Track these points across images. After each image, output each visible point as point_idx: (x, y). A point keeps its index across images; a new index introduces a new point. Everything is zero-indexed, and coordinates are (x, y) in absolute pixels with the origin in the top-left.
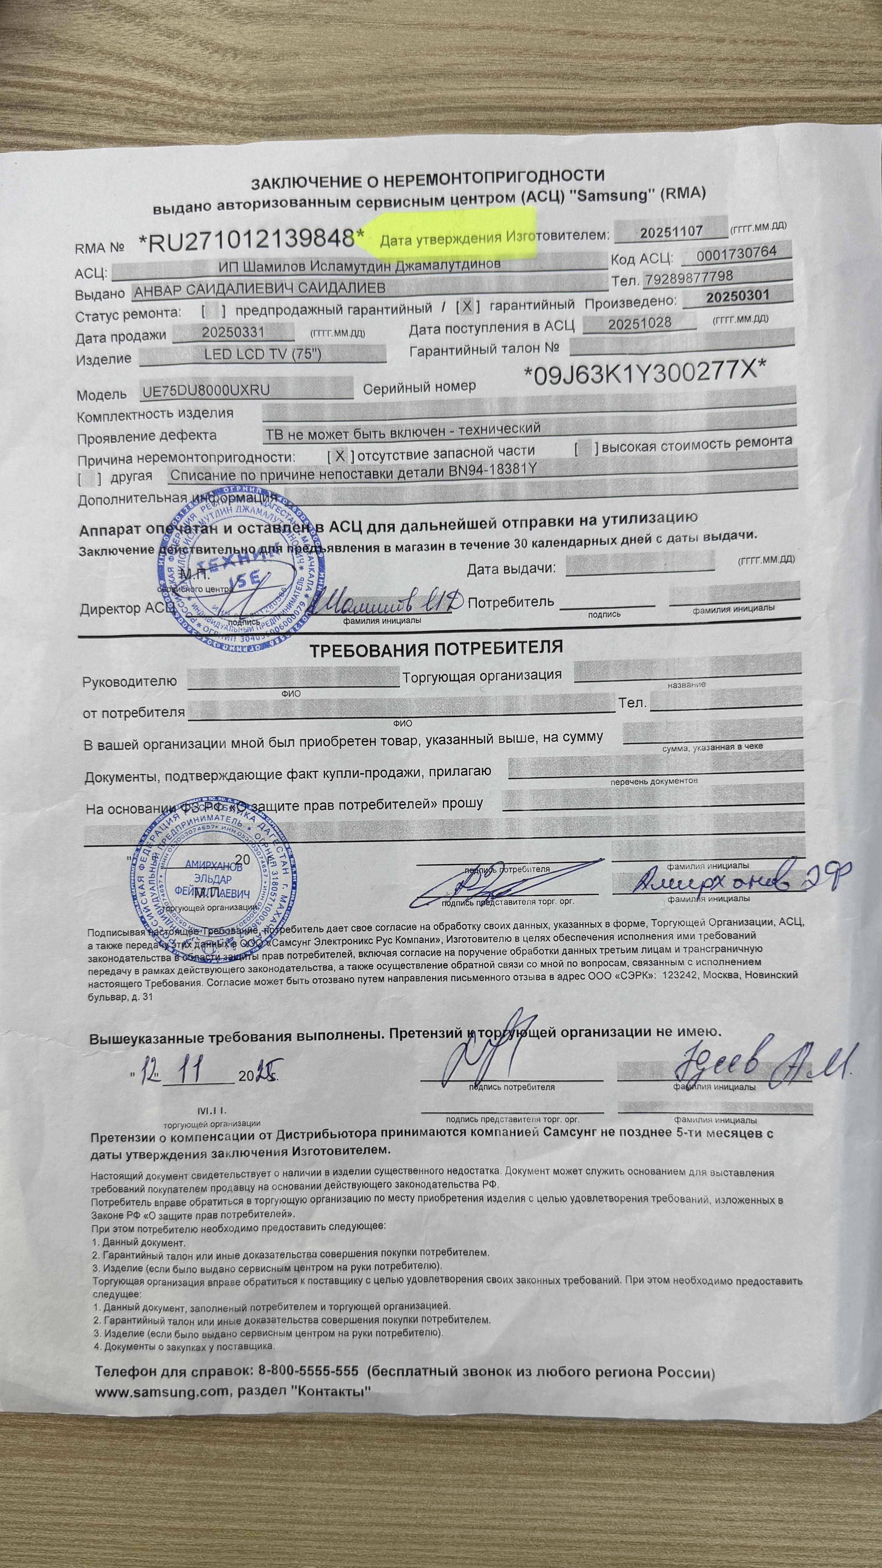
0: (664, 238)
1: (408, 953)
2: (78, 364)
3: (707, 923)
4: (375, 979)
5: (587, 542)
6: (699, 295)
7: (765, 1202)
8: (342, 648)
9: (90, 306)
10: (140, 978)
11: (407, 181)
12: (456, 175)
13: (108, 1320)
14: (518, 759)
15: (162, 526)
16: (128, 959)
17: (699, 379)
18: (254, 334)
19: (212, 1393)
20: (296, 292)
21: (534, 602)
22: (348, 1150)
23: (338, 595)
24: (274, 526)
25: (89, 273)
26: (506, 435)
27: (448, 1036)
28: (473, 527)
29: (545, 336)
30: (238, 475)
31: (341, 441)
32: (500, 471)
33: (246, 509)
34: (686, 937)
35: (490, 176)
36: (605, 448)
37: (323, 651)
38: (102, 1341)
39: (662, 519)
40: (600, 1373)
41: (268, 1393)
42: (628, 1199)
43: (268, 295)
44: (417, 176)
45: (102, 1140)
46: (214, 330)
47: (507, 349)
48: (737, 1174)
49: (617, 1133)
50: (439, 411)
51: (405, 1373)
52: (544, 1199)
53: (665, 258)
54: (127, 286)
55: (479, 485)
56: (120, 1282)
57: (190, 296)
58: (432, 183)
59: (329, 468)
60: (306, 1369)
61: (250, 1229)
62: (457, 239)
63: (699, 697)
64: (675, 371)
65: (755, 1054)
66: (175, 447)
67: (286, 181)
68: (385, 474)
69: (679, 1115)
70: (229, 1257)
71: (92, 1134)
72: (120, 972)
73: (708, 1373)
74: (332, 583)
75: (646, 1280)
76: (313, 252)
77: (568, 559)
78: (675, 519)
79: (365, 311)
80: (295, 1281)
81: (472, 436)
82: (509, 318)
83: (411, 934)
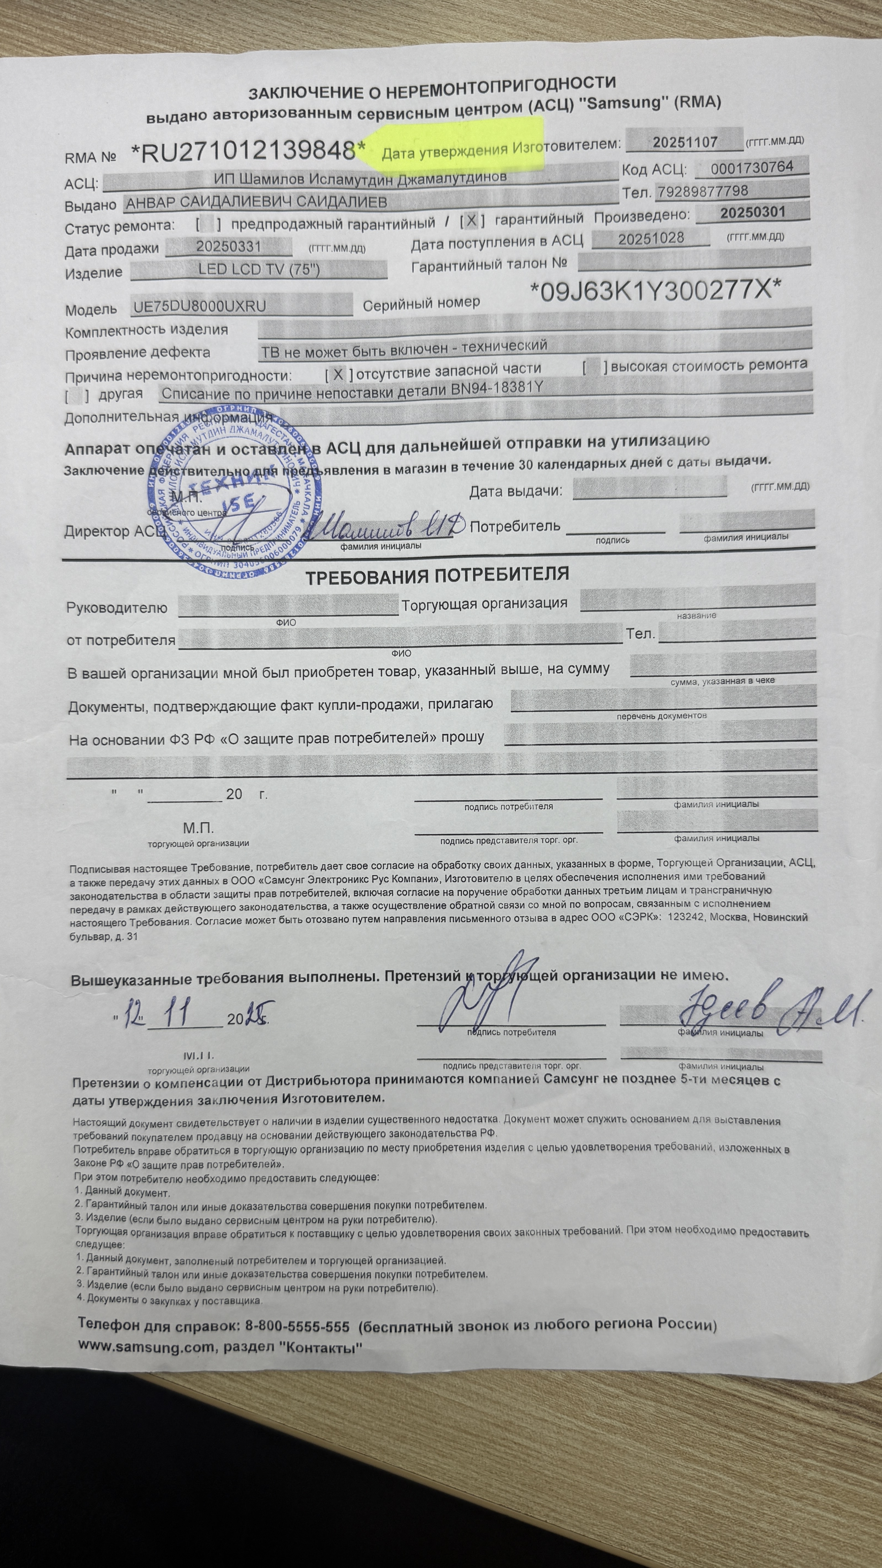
0: (678, 148)
1: (405, 893)
2: (67, 278)
3: (715, 863)
4: (370, 919)
5: (596, 464)
6: (713, 210)
7: (771, 1151)
8: (339, 575)
9: (81, 219)
10: (124, 917)
11: (411, 92)
12: (461, 85)
13: (91, 1270)
14: (521, 692)
15: (153, 447)
16: (111, 897)
17: (712, 298)
18: (250, 249)
19: (197, 1348)
20: (294, 205)
21: (540, 526)
22: (340, 1097)
23: (335, 519)
24: (269, 447)
25: (79, 183)
26: (511, 352)
27: (445, 980)
28: (476, 447)
29: (551, 251)
30: (232, 395)
31: (339, 359)
32: (505, 389)
33: (240, 429)
34: (693, 877)
35: (496, 85)
36: (615, 367)
37: (319, 579)
38: (85, 1292)
39: (673, 441)
40: (599, 1325)
41: (255, 1350)
42: (631, 1148)
43: (265, 208)
44: (421, 87)
45: (85, 1085)
46: (208, 244)
47: (513, 264)
48: (742, 1121)
49: (620, 1079)
50: (442, 327)
51: (398, 1329)
52: (544, 1149)
53: (678, 170)
54: (119, 199)
55: (482, 404)
56: (103, 1231)
57: (184, 208)
58: (436, 94)
59: (327, 387)
60: (295, 1324)
61: (237, 1180)
62: (462, 152)
63: (710, 628)
64: (687, 289)
65: (763, 999)
66: (166, 364)
67: (285, 91)
68: (385, 393)
69: (684, 1062)
70: (215, 1209)
71: (74, 1079)
72: (103, 910)
73: (710, 1325)
74: (330, 506)
75: (647, 1230)
76: (312, 164)
77: (576, 482)
78: (686, 442)
79: (365, 225)
80: (284, 1234)
81: (476, 353)
82: (515, 231)
83: (407, 873)
